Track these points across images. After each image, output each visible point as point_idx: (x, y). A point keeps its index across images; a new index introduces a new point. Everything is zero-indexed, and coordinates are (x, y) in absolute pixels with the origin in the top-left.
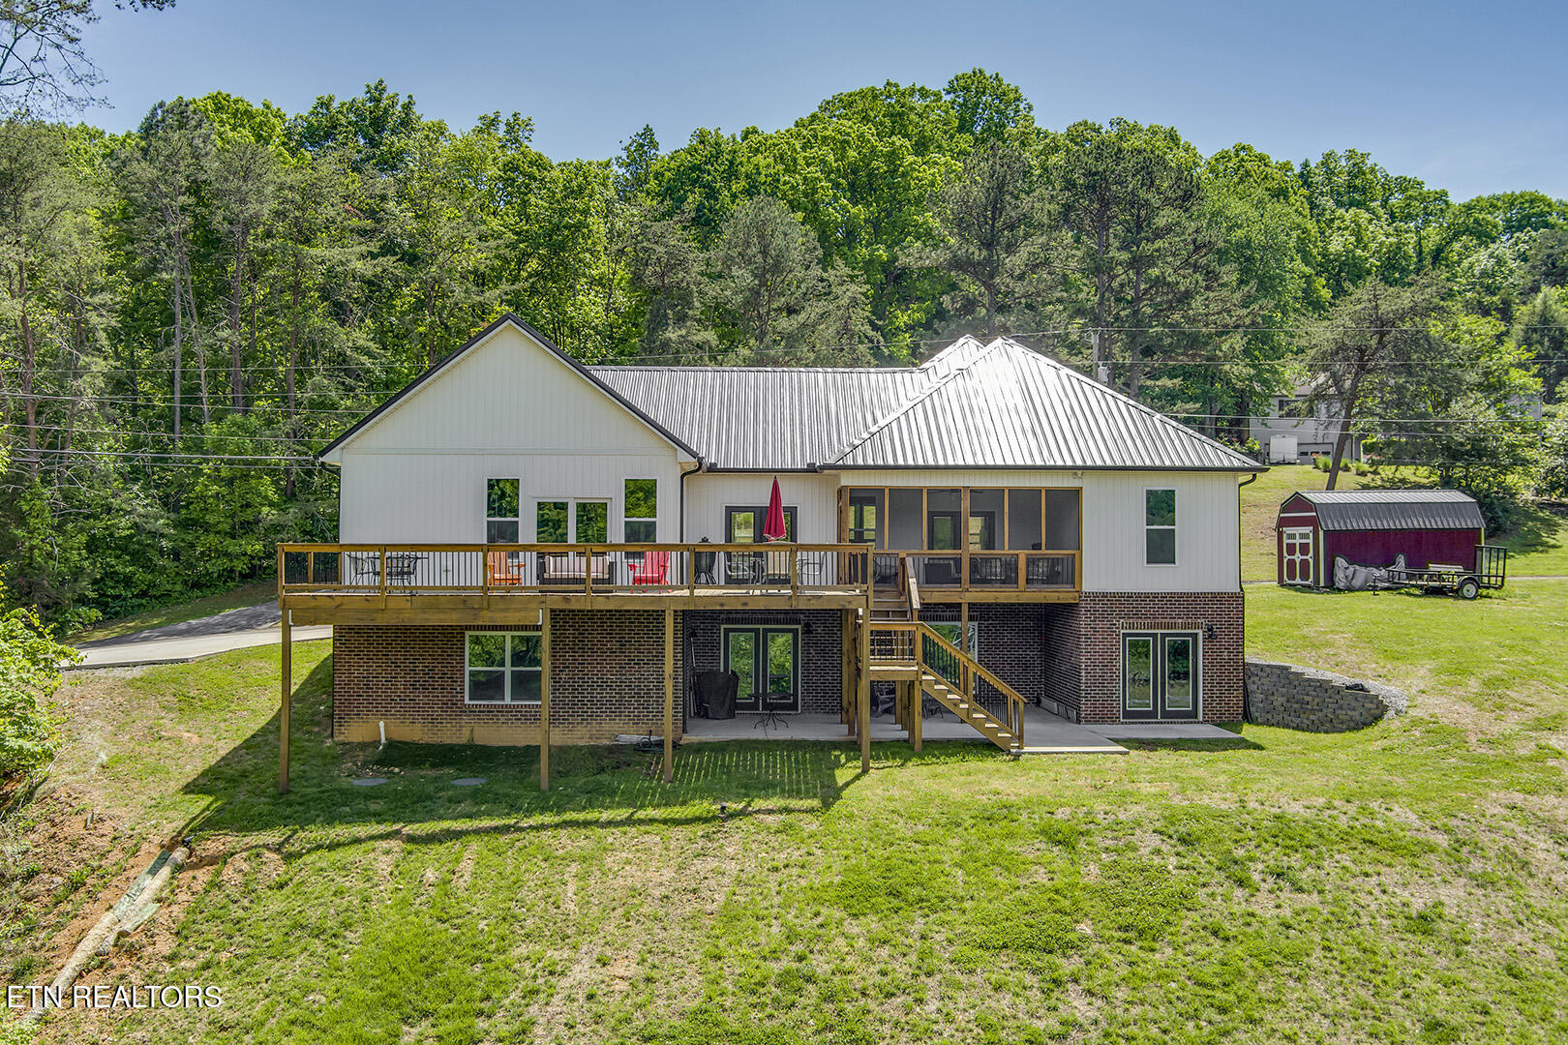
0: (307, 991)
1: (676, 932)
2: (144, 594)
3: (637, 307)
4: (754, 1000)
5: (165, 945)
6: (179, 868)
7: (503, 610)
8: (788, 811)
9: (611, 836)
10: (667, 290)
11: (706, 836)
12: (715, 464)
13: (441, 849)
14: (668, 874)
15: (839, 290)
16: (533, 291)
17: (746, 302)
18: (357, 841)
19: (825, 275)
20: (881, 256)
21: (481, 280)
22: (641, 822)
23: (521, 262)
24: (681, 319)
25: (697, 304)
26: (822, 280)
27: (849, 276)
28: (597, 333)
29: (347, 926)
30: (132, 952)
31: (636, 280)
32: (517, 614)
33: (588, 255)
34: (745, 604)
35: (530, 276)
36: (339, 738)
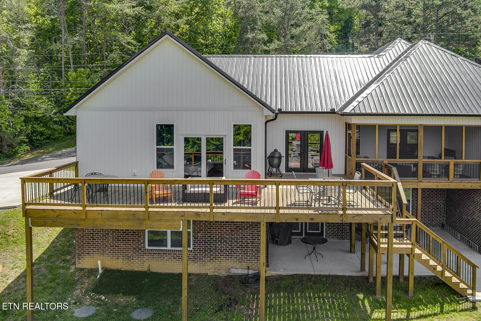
2: (48, 138)
3: (235, 25)
7: (158, 221)
10: (248, 18)
12: (281, 109)
15: (317, 17)
16: (196, 20)
17: (280, 23)
19: (311, 11)
20: (326, 4)
21: (177, 16)
23: (192, 10)
24: (253, 29)
25: (259, 24)
26: (310, 13)
27: (320, 11)
28: (220, 35)
31: (235, 15)
32: (167, 223)
33: (216, 6)
34: (312, 219)
35: (196, 13)
36: (78, 266)
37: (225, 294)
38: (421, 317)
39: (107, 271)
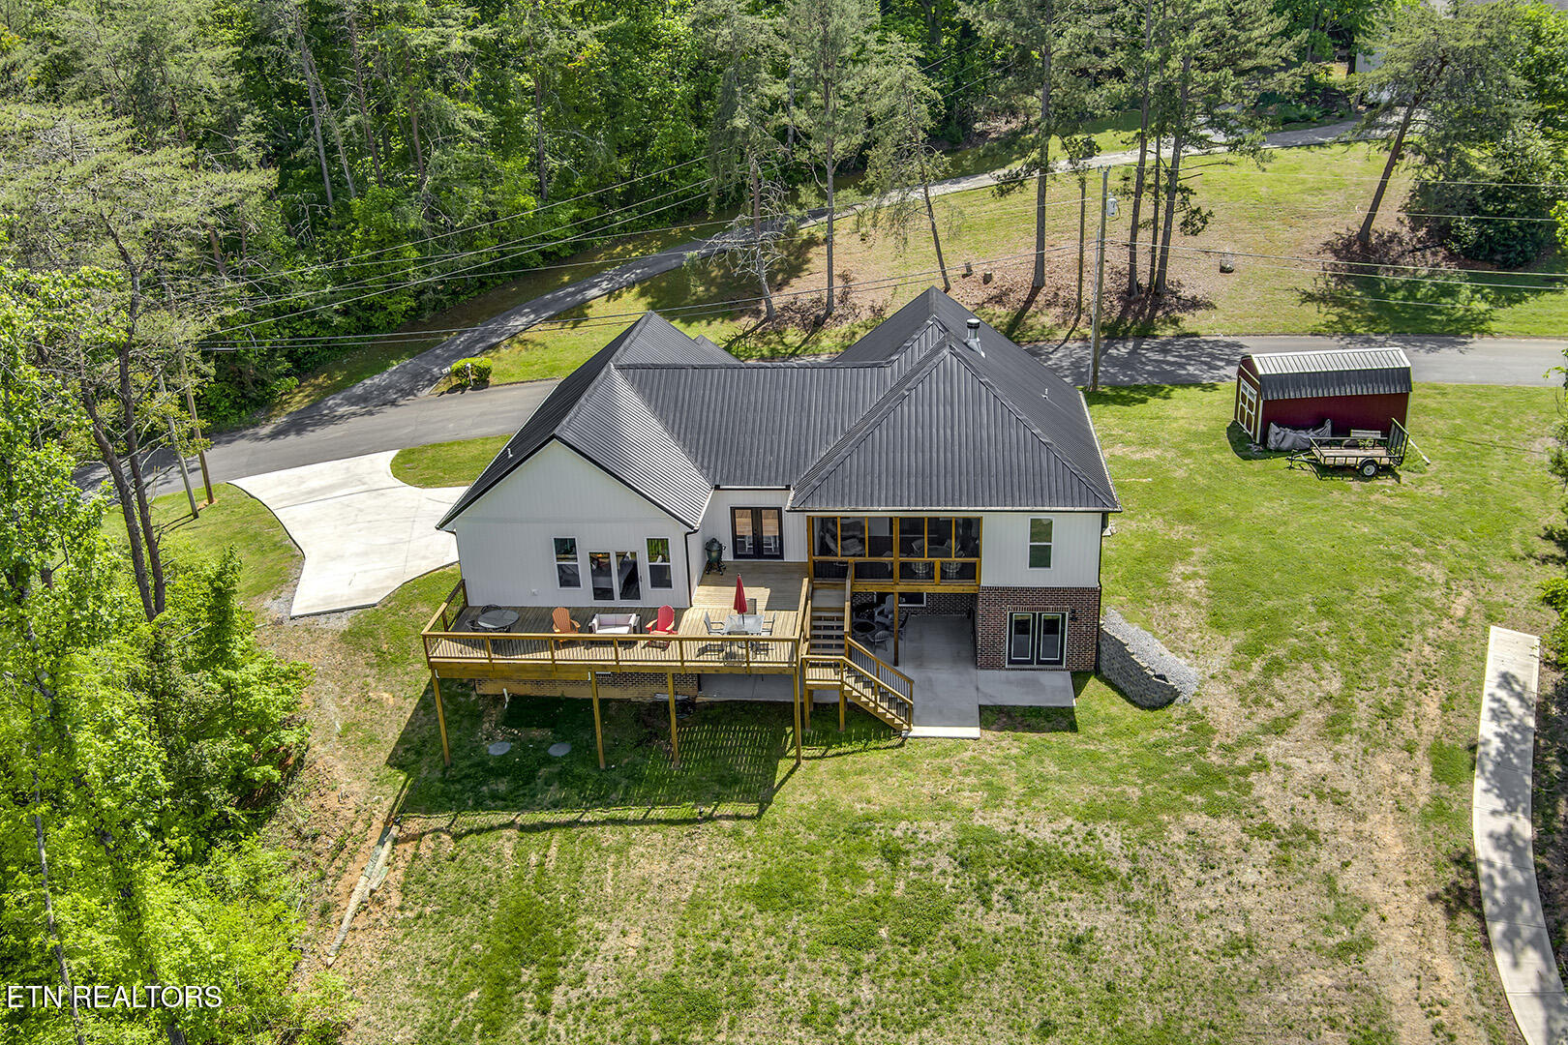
0: (473, 941)
1: (664, 914)
4: (698, 970)
5: (396, 900)
6: (396, 841)
8: (738, 817)
9: (635, 832)
11: (689, 835)
13: (539, 836)
14: (665, 866)
18: (492, 829)
22: (652, 822)
29: (491, 896)
30: (380, 902)
32: (574, 674)
36: (480, 692)
37: (647, 727)
38: (839, 755)
39: (515, 698)
